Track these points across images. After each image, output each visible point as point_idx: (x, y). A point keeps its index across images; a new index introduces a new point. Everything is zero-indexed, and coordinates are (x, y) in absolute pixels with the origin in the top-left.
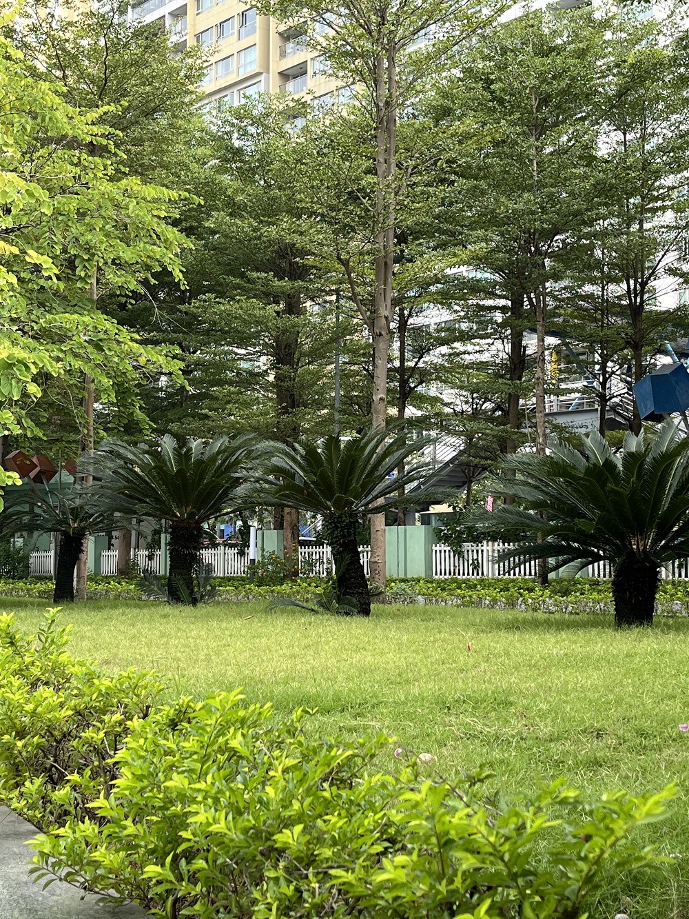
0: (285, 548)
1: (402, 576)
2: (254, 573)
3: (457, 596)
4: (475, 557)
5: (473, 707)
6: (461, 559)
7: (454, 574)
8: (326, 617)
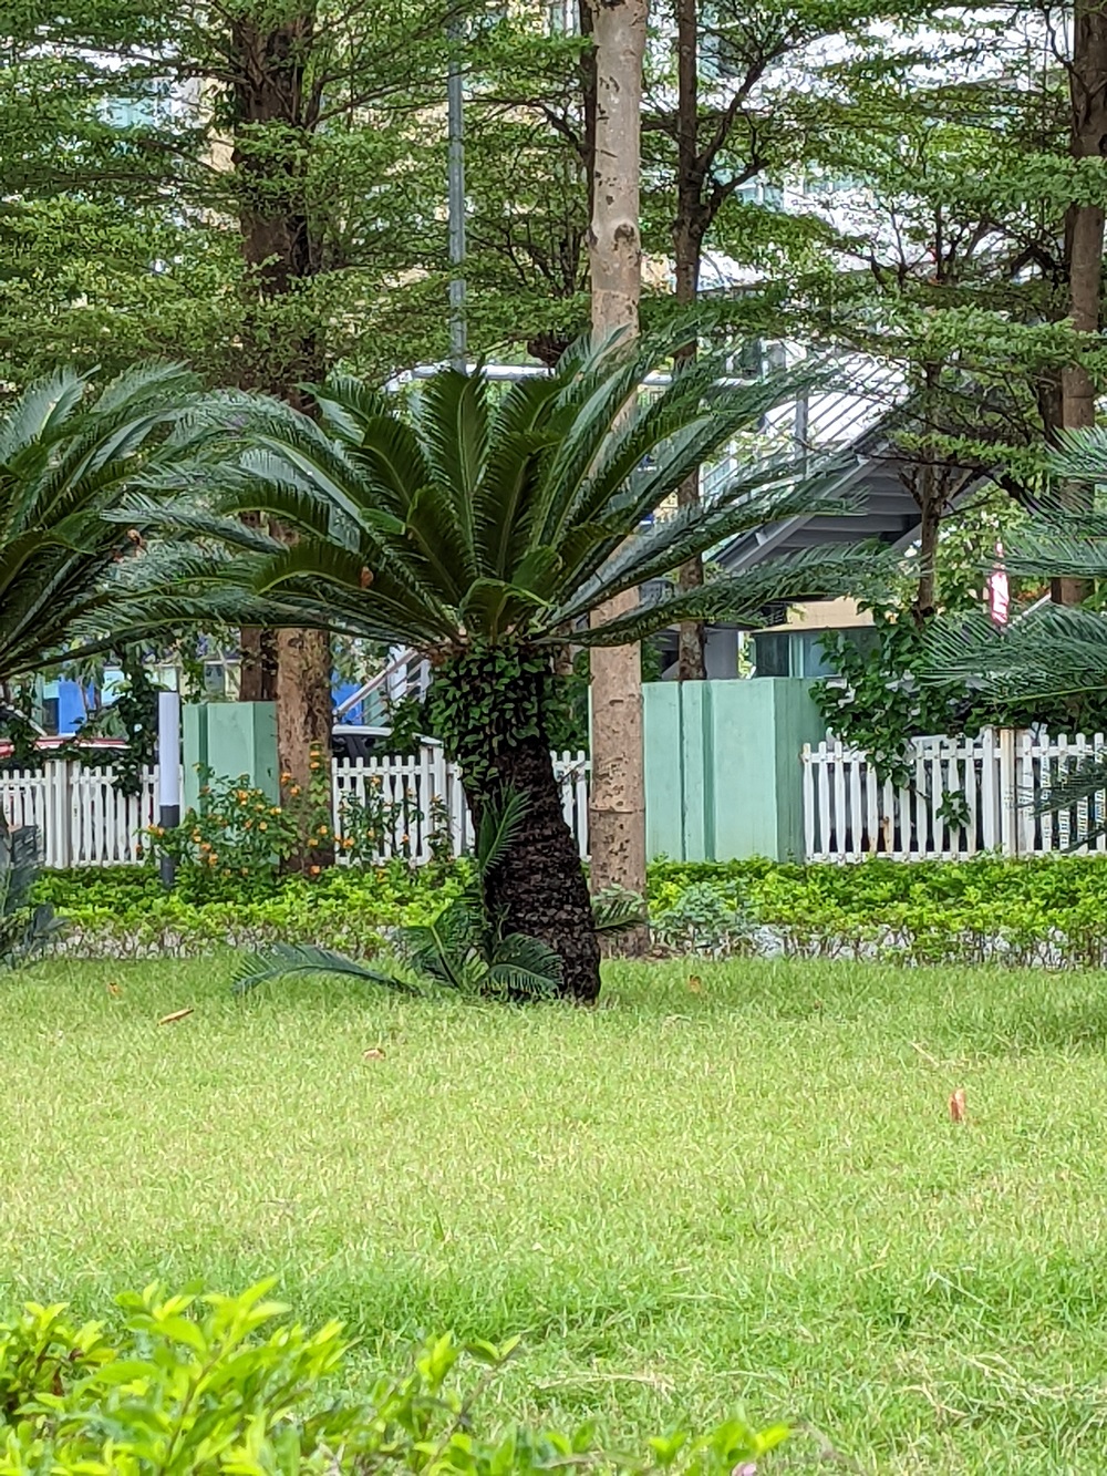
0: (284, 764)
1: (697, 857)
2: (175, 856)
3: (898, 926)
4: (954, 787)
5: (987, 1315)
6: (905, 795)
7: (881, 847)
8: (448, 1008)
